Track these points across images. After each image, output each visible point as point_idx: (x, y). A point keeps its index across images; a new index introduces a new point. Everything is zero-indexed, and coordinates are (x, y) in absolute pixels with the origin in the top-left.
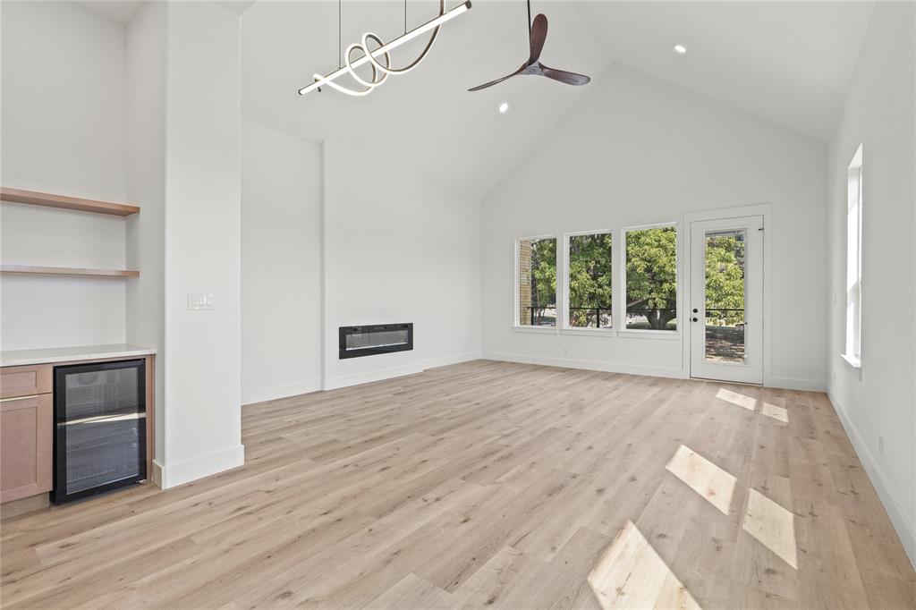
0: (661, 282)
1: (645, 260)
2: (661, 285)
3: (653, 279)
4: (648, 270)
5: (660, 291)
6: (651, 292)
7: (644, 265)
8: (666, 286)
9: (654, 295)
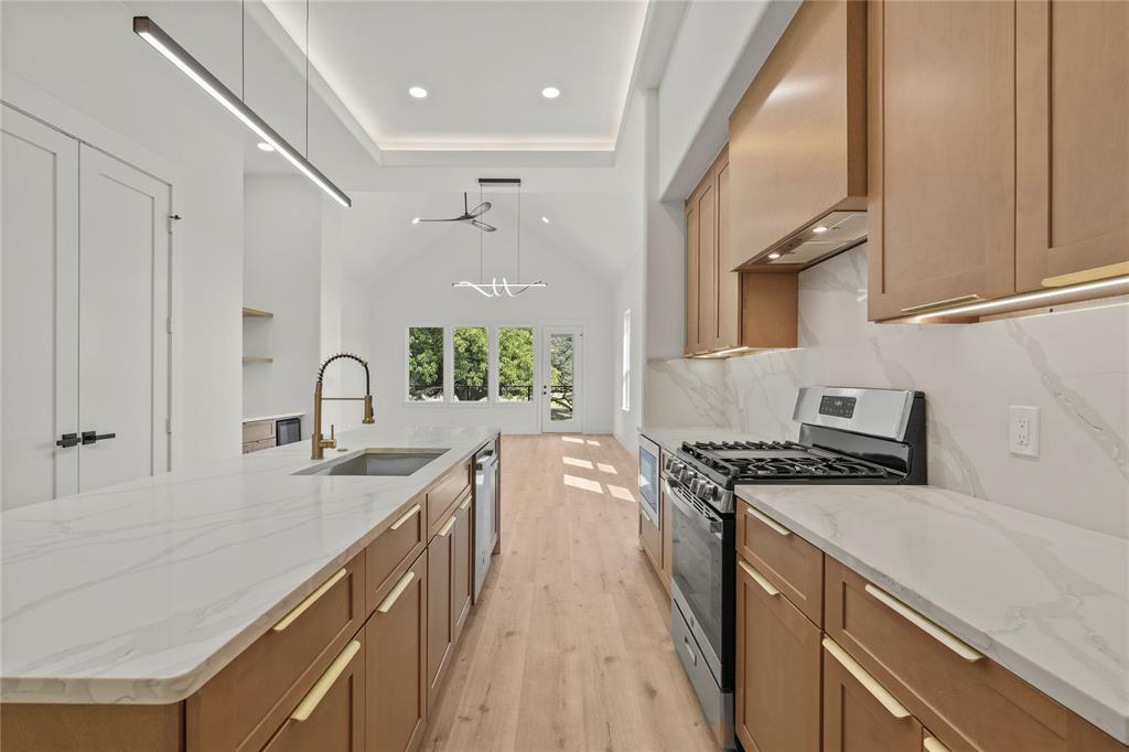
0: (479, 361)
1: (466, 339)
2: (479, 364)
3: (472, 360)
4: (468, 350)
5: (477, 370)
6: (470, 370)
7: (465, 344)
8: (483, 365)
9: (472, 374)
